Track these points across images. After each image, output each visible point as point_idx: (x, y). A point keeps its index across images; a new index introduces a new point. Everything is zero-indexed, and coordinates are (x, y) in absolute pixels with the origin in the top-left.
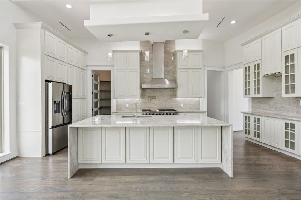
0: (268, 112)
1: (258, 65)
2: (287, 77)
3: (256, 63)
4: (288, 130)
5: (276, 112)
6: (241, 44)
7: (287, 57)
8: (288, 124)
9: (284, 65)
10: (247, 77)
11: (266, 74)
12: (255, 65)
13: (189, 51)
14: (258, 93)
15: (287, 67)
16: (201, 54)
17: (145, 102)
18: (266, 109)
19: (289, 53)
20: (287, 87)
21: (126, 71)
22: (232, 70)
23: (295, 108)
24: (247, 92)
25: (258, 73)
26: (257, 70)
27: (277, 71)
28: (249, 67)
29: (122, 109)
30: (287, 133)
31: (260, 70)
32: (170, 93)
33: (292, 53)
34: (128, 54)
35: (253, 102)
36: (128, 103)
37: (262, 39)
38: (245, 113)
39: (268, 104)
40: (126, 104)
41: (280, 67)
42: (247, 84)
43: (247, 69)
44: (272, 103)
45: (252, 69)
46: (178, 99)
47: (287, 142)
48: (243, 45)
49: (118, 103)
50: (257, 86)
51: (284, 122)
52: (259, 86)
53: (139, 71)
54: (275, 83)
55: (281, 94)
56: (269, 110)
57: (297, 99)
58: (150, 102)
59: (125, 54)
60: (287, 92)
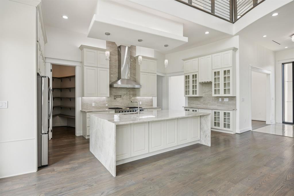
0: (199, 106)
1: (196, 75)
2: (215, 84)
3: (194, 74)
4: (216, 116)
5: (204, 106)
6: (183, 59)
7: (215, 73)
8: (216, 112)
9: (213, 77)
10: (187, 82)
11: (201, 81)
12: (193, 75)
13: (143, 57)
14: (196, 94)
15: (215, 79)
16: (156, 61)
17: (111, 101)
18: (198, 104)
19: (217, 71)
20: (215, 90)
21: (96, 69)
22: (171, 76)
23: (216, 103)
24: (187, 92)
25: (196, 80)
26: (195, 78)
27: (209, 81)
28: (189, 76)
29: (88, 108)
30: (215, 118)
31: (197, 79)
32: (132, 93)
33: (218, 71)
34: (99, 52)
35: (188, 100)
36: (94, 102)
37: (199, 59)
38: (185, 107)
39: (199, 101)
40: (93, 103)
41: (210, 78)
42: (187, 87)
43: (187, 77)
44: (202, 100)
45: (191, 77)
46: (138, 97)
47: (215, 123)
48: (184, 60)
49: (84, 102)
50: (195, 89)
51: (213, 111)
52: (196, 89)
53: (108, 70)
54: (204, 88)
55: (211, 95)
56: (200, 105)
57: (218, 98)
58: (115, 100)
59: (96, 51)
60: (215, 93)
